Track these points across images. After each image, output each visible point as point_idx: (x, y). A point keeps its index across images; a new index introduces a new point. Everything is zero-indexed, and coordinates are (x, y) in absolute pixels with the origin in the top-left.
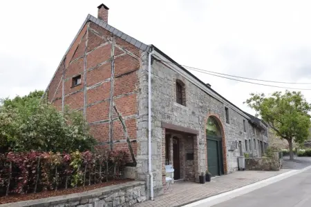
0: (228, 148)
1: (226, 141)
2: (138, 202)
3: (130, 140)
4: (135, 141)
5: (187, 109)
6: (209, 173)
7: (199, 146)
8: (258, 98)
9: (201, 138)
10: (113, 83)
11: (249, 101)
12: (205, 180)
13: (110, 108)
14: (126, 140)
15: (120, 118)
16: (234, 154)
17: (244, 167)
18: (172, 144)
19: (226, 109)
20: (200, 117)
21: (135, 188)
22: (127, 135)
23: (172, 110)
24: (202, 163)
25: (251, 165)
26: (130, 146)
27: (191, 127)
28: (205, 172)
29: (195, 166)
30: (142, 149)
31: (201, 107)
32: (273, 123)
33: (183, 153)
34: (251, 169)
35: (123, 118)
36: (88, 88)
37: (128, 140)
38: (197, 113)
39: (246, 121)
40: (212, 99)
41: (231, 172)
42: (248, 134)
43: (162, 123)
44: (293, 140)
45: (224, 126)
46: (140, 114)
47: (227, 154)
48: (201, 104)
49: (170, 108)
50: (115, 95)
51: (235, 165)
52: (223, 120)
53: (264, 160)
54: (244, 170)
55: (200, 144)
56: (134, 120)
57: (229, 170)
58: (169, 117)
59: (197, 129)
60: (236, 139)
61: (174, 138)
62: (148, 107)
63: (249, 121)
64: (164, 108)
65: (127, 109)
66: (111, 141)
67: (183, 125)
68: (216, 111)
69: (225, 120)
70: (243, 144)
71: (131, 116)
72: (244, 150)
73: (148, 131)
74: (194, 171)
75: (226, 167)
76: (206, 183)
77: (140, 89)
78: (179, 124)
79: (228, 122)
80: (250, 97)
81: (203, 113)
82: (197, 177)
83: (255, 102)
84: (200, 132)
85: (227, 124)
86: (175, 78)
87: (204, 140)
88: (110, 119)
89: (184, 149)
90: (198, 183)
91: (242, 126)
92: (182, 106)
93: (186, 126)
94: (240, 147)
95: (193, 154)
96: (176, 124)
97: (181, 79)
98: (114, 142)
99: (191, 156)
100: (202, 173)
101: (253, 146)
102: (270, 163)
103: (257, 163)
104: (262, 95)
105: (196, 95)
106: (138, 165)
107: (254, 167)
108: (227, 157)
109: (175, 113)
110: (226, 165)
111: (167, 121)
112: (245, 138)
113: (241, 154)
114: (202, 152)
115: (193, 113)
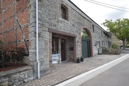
0: (93, 44)
1: (92, 41)
2: (24, 82)
3: (26, 40)
4: (28, 41)
5: (69, 22)
6: (83, 57)
7: (77, 44)
8: (109, 22)
9: (78, 39)
10: (16, 4)
11: (104, 24)
12: (80, 61)
13: (15, 20)
14: (23, 40)
15: (20, 26)
16: (96, 47)
17: (101, 53)
18: (60, 43)
19: (93, 26)
20: (78, 28)
21: (21, 73)
22: (24, 37)
23: (58, 22)
24: (79, 52)
25: (105, 52)
26: (26, 44)
27: (72, 33)
28: (80, 57)
29: (74, 54)
30: (32, 46)
31: (79, 23)
32: (116, 33)
33: (67, 47)
34: (105, 54)
35: (22, 26)
36: (4, 11)
37: (25, 40)
38: (76, 25)
39: (103, 32)
40: (85, 19)
41: (95, 56)
42: (104, 38)
43: (49, 29)
44: (125, 41)
45: (91, 34)
46: (31, 22)
47: (93, 47)
48: (78, 21)
49: (56, 20)
50: (17, 12)
51: (97, 52)
52: (91, 31)
53: (112, 50)
54: (101, 54)
55: (78, 42)
56: (27, 27)
57: (94, 55)
58: (55, 26)
59: (75, 34)
60: (98, 40)
61: (61, 39)
62: (36, 17)
63: (104, 33)
64: (51, 20)
65: (24, 20)
66: (16, 41)
67: (66, 31)
68: (88, 26)
69: (92, 31)
70: (101, 43)
71: (26, 24)
72: (101, 45)
73: (36, 33)
74: (74, 56)
75: (92, 53)
76: (81, 62)
77: (30, 6)
78: (63, 30)
79: (94, 32)
80: (105, 22)
81: (80, 26)
82: (76, 60)
83: (107, 24)
84: (78, 36)
85: (93, 33)
86: (61, 3)
87: (80, 40)
88: (15, 28)
89: (68, 45)
90: (76, 63)
91: (100, 35)
92: (65, 21)
93: (68, 32)
94: (100, 44)
95: (73, 48)
96: (61, 30)
97: (65, 4)
98: (18, 41)
99: (72, 49)
100: (79, 58)
101: (105, 43)
102: (116, 51)
103: (108, 51)
104: (111, 20)
105: (75, 16)
106: (30, 56)
107: (106, 53)
108: (93, 49)
109: (60, 24)
110: (92, 52)
111: (54, 28)
112: (102, 40)
113: (100, 47)
114: (78, 46)
115: (73, 25)
